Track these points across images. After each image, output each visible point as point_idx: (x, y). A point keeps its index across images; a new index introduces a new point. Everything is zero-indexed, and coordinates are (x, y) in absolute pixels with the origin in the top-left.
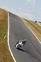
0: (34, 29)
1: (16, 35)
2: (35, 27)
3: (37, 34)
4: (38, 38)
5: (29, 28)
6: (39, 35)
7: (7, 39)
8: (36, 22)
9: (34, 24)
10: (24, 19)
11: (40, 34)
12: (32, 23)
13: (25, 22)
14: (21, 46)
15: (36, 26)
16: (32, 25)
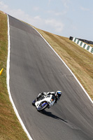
0: (65, 55)
1: (27, 67)
3: (72, 65)
6: (78, 69)
7: (5, 77)
8: (71, 38)
9: (66, 43)
11: (80, 67)
12: (62, 41)
13: (45, 38)
14: (48, 105)
15: (71, 48)
16: (61, 45)
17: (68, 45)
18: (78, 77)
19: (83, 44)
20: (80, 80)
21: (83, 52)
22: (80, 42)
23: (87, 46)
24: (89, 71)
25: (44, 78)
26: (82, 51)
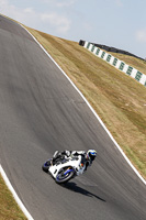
2: (80, 62)
3: (84, 85)
4: (90, 102)
5: (59, 64)
8: (82, 43)
9: (73, 51)
10: (40, 33)
11: (96, 88)
12: (68, 47)
13: (42, 43)
15: (82, 58)
16: (66, 53)
17: (77, 54)
18: (92, 105)
19: (101, 51)
20: (95, 108)
21: (100, 65)
22: (96, 48)
23: (107, 54)
24: (110, 94)
25: (39, 106)
26: (99, 63)
